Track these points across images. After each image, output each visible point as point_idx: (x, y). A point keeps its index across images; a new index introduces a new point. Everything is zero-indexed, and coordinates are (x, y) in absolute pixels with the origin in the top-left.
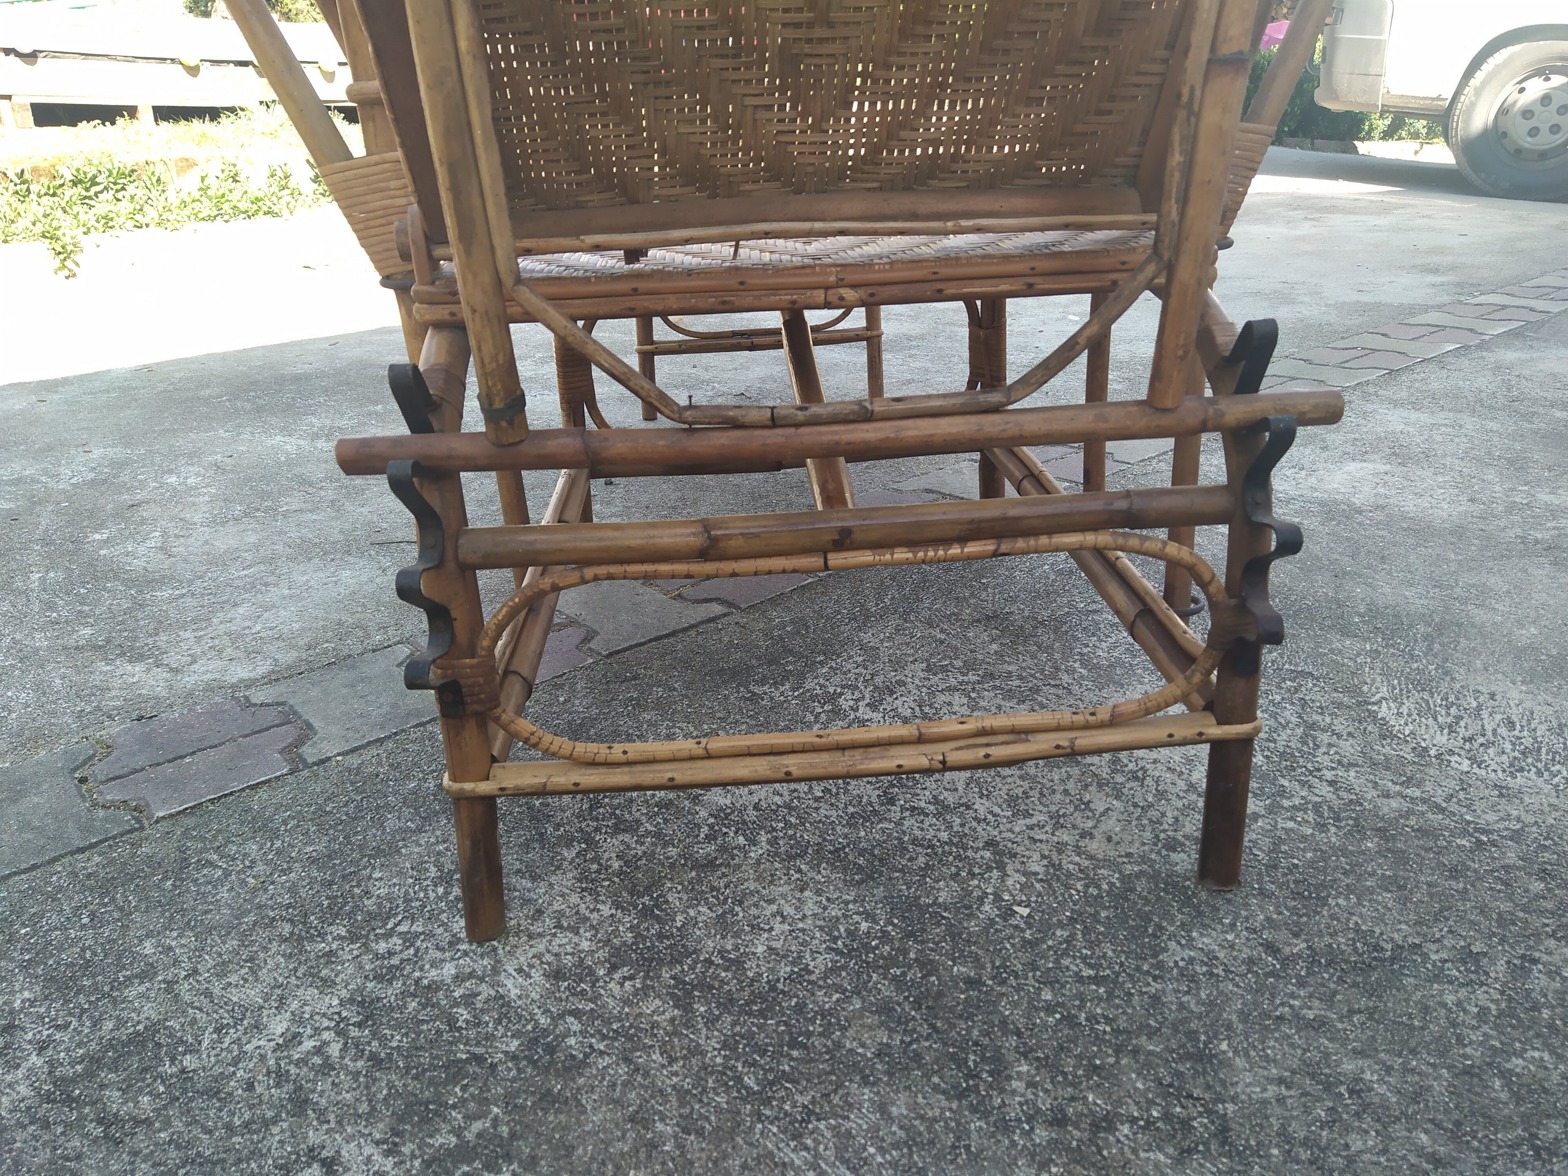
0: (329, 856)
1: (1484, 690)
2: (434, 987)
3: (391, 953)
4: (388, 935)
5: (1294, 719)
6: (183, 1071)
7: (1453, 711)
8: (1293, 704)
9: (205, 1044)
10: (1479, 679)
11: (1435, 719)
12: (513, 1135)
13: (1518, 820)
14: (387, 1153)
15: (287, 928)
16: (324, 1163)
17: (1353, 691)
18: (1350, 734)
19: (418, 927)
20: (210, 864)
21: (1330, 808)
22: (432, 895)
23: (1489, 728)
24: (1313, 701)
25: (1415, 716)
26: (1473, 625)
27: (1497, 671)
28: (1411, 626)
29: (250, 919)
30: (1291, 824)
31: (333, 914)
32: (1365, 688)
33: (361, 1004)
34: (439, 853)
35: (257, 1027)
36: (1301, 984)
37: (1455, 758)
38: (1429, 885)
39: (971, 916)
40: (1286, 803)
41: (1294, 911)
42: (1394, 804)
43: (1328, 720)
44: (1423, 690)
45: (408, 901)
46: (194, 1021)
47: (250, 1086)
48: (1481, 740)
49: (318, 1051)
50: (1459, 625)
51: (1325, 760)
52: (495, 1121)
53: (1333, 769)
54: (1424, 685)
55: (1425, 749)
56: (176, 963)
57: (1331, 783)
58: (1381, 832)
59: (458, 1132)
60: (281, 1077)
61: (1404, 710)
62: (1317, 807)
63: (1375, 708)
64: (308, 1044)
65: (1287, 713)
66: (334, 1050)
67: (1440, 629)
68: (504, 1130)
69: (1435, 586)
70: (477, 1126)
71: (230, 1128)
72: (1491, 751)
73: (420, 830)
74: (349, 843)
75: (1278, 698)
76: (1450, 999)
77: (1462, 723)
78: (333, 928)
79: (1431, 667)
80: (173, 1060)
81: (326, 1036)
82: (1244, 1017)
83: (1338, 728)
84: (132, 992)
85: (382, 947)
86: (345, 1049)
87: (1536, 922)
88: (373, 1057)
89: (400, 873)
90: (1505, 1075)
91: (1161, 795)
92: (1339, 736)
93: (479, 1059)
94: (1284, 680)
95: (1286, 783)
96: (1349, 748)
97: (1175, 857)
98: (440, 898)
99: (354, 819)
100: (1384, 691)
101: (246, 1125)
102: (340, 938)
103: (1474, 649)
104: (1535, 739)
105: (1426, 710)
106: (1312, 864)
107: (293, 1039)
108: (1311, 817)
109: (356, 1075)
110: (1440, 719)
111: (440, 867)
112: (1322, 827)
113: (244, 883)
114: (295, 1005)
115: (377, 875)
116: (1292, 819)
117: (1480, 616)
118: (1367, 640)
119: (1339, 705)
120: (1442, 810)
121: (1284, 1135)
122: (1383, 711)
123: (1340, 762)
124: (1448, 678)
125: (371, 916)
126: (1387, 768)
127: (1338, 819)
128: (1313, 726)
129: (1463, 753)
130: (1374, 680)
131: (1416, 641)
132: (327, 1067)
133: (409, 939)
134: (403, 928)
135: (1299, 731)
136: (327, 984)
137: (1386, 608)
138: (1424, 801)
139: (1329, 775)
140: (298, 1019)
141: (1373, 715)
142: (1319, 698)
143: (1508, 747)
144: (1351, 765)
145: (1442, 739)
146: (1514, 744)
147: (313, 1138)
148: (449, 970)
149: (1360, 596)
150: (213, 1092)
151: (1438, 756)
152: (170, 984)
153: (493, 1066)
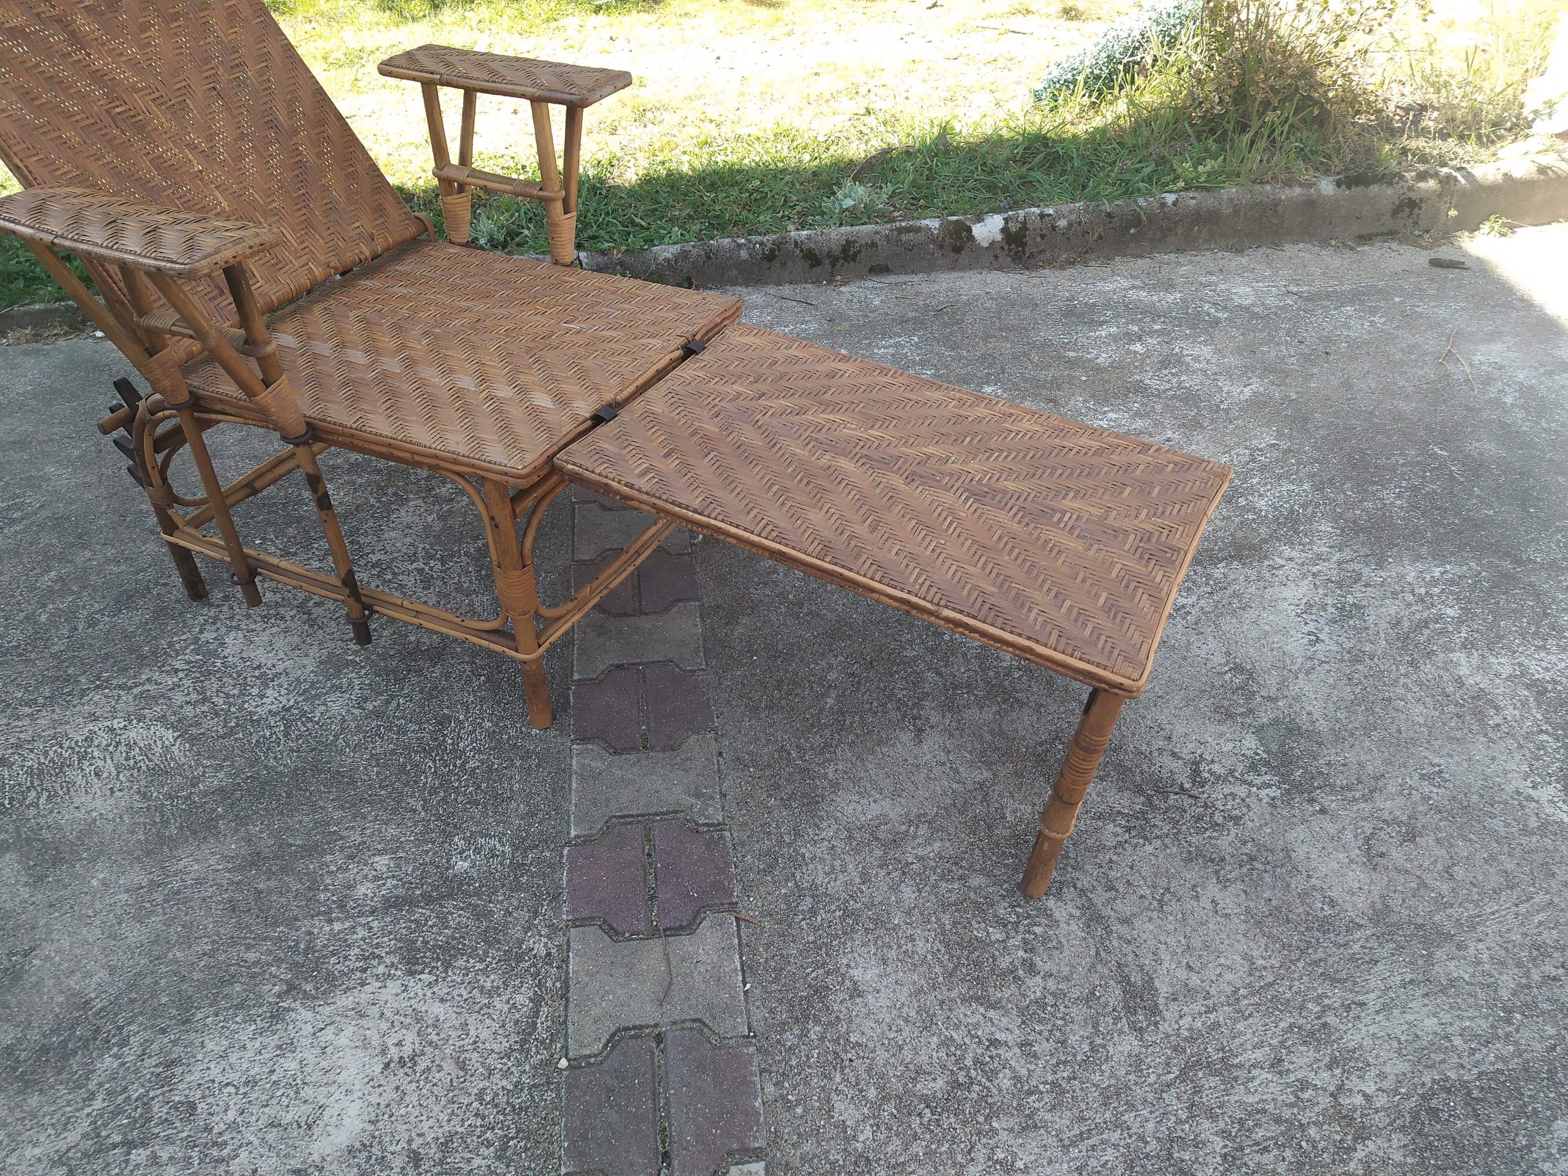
1: (118, 794)
5: (215, 699)
7: (132, 762)
8: (222, 710)
10: (123, 804)
11: (140, 748)
13: (83, 705)
17: (193, 740)
18: (182, 707)
21: (171, 656)
23: (109, 761)
24: (212, 719)
25: (152, 742)
26: (138, 859)
27: (114, 820)
28: (181, 828)
30: (184, 637)
32: (187, 745)
36: (150, 581)
37: (121, 725)
38: (115, 645)
39: (274, 531)
40: (192, 647)
41: (164, 602)
42: (144, 677)
43: (198, 710)
44: (154, 769)
48: (111, 749)
50: (149, 853)
51: (187, 683)
53: (180, 679)
54: (153, 771)
55: (139, 721)
57: (177, 671)
58: (143, 658)
61: (159, 743)
62: (177, 655)
63: (176, 734)
65: (221, 702)
67: (162, 840)
69: (178, 892)
72: (105, 743)
75: (233, 709)
76: (96, 605)
77: (124, 754)
79: (155, 794)
82: (163, 561)
83: (189, 708)
87: (70, 654)
90: (73, 593)
91: (248, 616)
92: (188, 703)
94: (237, 725)
95: (198, 657)
96: (179, 698)
97: (221, 595)
100: (175, 749)
103: (132, 832)
104: (82, 770)
105: (146, 751)
106: (167, 625)
108: (177, 646)
110: (137, 750)
112: (171, 645)
116: (185, 640)
117: (137, 876)
118: (205, 794)
119: (198, 724)
120: (121, 687)
121: (134, 541)
122: (170, 735)
123: (179, 686)
124: (143, 790)
126: (154, 697)
127: (165, 653)
128: (205, 700)
129: (119, 732)
130: (185, 755)
131: (173, 815)
135: (208, 694)
137: (205, 838)
138: (131, 688)
139: (181, 675)
141: (175, 728)
142: (210, 723)
143: (96, 754)
144: (173, 689)
145: (132, 735)
146: (93, 758)
149: (228, 840)
151: (130, 721)
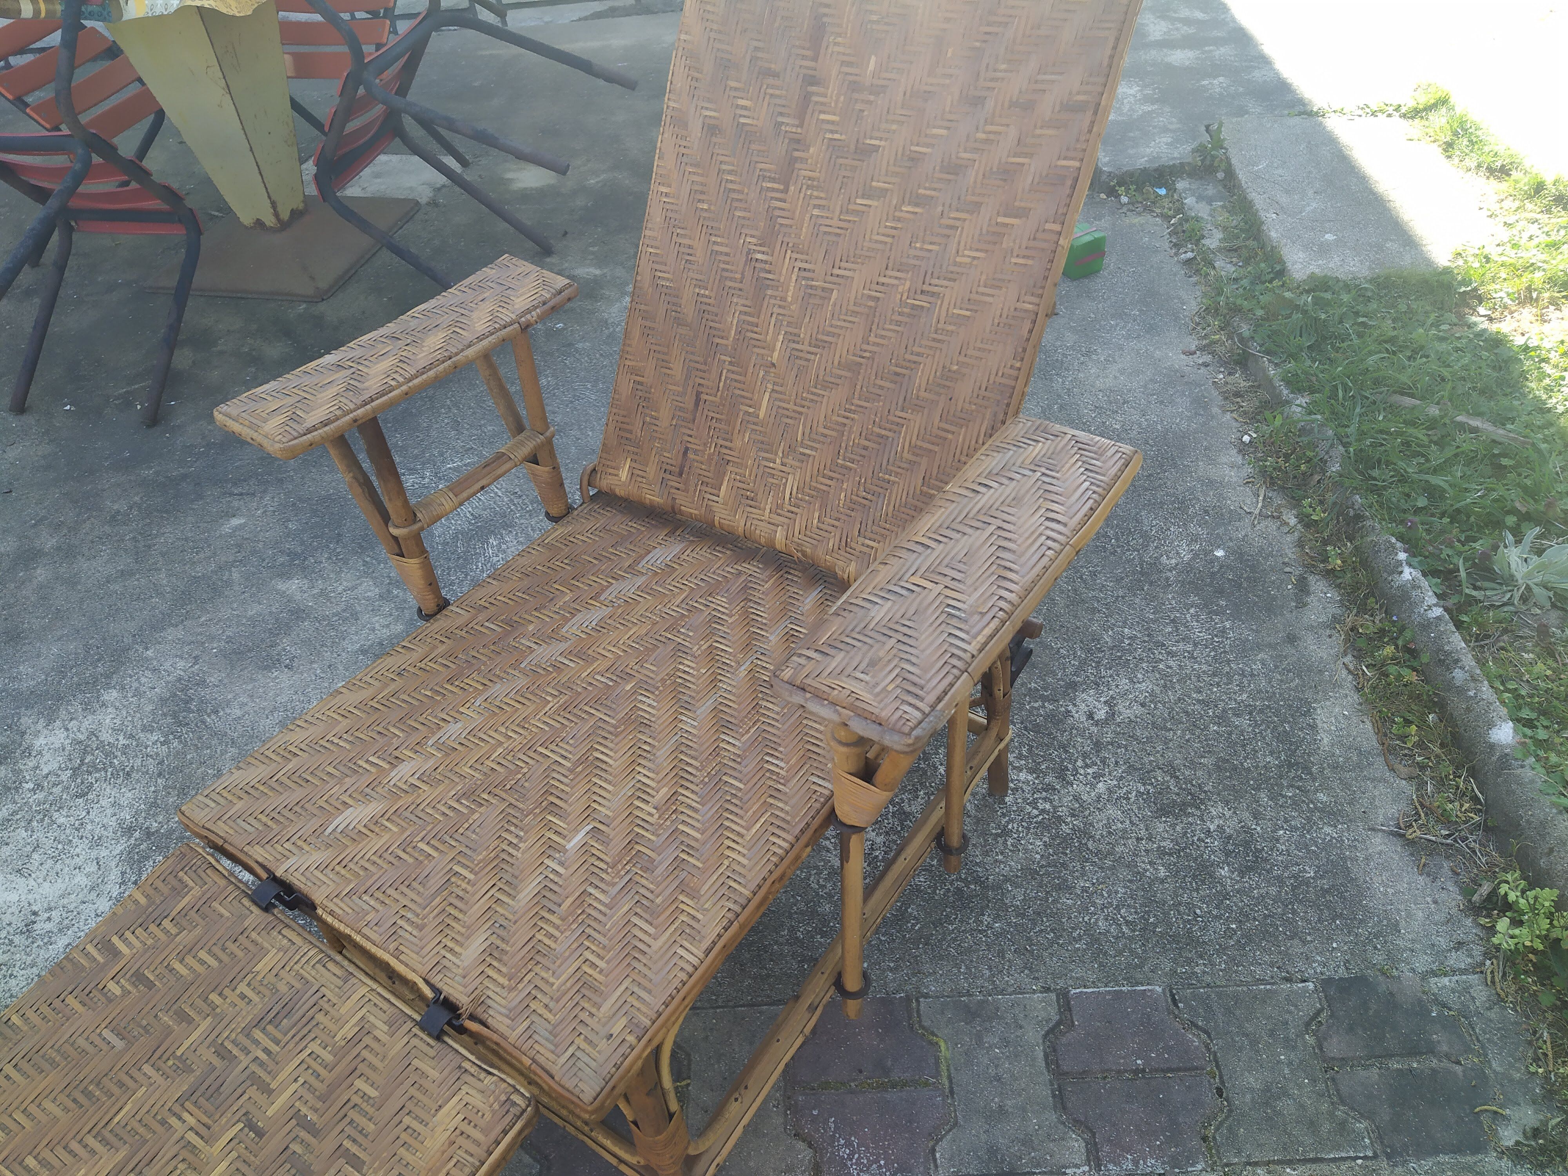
0: (1060, 889)
2: (1031, 771)
3: (1045, 799)
4: (1043, 811)
6: (1144, 785)
9: (1134, 793)
12: (1025, 696)
14: (1070, 712)
15: (1090, 844)
16: (1093, 719)
19: (1029, 808)
20: (1127, 923)
22: (1015, 825)
29: (1108, 863)
31: (1066, 841)
33: (1064, 780)
34: (1002, 853)
35: (1110, 791)
45: (1028, 829)
46: (1139, 809)
47: (1117, 763)
49: (1087, 766)
52: (1029, 703)
56: (1147, 851)
59: (1043, 707)
60: (1104, 761)
64: (1090, 771)
66: (1080, 763)
68: (1027, 698)
70: (1036, 705)
71: (1126, 750)
73: (1007, 879)
74: (1047, 893)
78: (1068, 831)
80: (1148, 793)
81: (1082, 772)
84: (1168, 844)
85: (1048, 806)
86: (1076, 761)
88: (1066, 752)
89: (1026, 851)
93: (1026, 728)
98: (1012, 821)
99: (1039, 914)
101: (1119, 747)
102: (1067, 824)
107: (1097, 776)
109: (1074, 747)
111: (1005, 842)
113: (1110, 893)
114: (1093, 794)
115: (1038, 856)
125: (1047, 828)
132: (1085, 756)
133: (1034, 804)
134: (1035, 812)
136: (1077, 798)
140: (1093, 786)
147: (1095, 729)
148: (1023, 776)
150: (1131, 769)
152: (1150, 839)
153: (1022, 723)
